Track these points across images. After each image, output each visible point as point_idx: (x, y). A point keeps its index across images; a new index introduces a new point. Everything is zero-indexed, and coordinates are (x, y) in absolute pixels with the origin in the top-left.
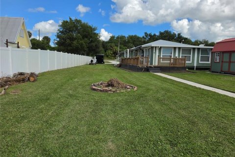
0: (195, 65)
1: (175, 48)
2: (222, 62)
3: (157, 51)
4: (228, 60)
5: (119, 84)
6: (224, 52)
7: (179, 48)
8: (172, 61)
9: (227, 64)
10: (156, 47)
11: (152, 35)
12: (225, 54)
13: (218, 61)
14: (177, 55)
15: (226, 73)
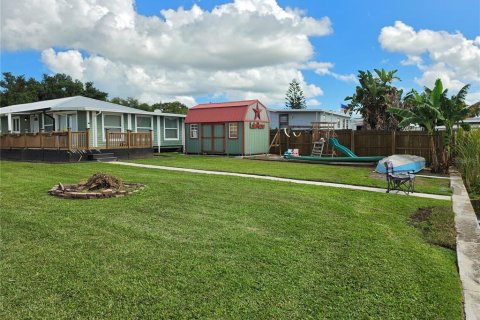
0: (159, 145)
1: (126, 115)
2: (202, 138)
3: (95, 119)
4: (210, 135)
5: (117, 181)
6: (203, 124)
7: (133, 115)
8: (123, 139)
9: (210, 141)
10: (91, 112)
11: (27, 80)
12: (205, 127)
13: (195, 136)
14: (130, 128)
15: (209, 154)
